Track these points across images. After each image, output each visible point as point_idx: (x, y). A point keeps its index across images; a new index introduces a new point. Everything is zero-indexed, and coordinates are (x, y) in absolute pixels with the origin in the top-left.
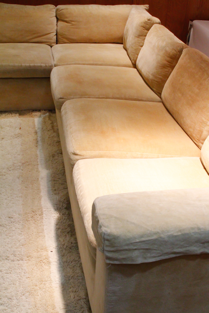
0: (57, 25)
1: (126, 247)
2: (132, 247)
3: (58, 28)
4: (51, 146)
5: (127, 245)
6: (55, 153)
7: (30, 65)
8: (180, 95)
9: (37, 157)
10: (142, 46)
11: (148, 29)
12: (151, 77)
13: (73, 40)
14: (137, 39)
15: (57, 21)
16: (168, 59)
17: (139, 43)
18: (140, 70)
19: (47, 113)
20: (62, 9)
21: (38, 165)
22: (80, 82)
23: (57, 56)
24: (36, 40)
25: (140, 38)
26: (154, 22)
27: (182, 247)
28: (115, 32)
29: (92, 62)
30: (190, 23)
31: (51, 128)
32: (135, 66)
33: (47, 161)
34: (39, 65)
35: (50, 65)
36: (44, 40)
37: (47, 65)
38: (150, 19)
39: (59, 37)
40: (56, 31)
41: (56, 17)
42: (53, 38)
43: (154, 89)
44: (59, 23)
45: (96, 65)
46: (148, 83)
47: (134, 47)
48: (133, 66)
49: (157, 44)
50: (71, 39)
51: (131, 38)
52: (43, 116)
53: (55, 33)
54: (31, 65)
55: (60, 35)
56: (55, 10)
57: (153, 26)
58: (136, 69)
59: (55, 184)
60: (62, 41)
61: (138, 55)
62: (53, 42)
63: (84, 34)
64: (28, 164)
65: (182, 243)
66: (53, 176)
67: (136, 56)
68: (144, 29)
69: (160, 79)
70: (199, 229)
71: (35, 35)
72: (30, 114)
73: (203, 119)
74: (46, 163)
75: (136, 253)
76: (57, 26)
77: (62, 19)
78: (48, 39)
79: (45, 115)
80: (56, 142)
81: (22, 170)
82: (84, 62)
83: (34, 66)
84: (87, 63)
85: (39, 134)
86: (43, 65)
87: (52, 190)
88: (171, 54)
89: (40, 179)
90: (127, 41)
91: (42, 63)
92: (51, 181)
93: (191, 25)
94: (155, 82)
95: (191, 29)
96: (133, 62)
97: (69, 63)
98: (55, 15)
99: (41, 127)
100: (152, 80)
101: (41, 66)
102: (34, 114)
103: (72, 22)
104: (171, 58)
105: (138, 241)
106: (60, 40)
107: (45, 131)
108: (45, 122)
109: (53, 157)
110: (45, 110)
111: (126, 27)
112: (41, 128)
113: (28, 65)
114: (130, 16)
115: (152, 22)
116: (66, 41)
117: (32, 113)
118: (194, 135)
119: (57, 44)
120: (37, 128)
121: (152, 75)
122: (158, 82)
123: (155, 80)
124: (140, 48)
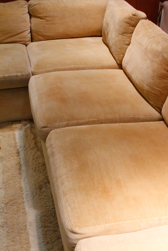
0: (30, 21)
3: (32, 25)
4: (36, 171)
6: (42, 183)
7: (4, 76)
9: (22, 191)
10: (129, 45)
11: (134, 26)
12: (146, 88)
14: (120, 36)
15: (30, 18)
17: (124, 41)
18: (129, 74)
19: (27, 124)
20: (35, 5)
21: (24, 202)
22: (63, 100)
23: (34, 60)
24: (9, 40)
25: (125, 36)
26: (141, 17)
28: (93, 25)
29: (73, 66)
30: (161, 3)
31: (35, 146)
32: (120, 66)
33: (34, 196)
34: (15, 74)
35: (27, 73)
37: (24, 74)
38: (136, 14)
39: (34, 34)
40: (30, 29)
41: (29, 13)
42: (28, 36)
43: (150, 102)
44: (33, 19)
45: (78, 69)
46: (142, 93)
47: (118, 46)
48: (119, 67)
49: (149, 47)
50: (47, 36)
51: (113, 36)
52: (24, 128)
53: (29, 31)
54: (6, 75)
55: (34, 32)
56: (27, 6)
57: (139, 22)
58: (122, 70)
59: (47, 232)
60: (37, 38)
61: (124, 55)
62: (28, 40)
63: (61, 29)
64: (11, 203)
66: (43, 220)
67: (122, 55)
68: (129, 25)
69: (159, 91)
71: (9, 35)
72: (10, 126)
74: (33, 199)
76: (31, 23)
77: (35, 15)
78: (22, 38)
79: (26, 127)
80: (42, 165)
81: (6, 213)
82: (64, 67)
83: (10, 77)
84: (68, 67)
85: (22, 155)
86: (19, 74)
87: (44, 242)
89: (28, 227)
90: (109, 37)
91: (17, 72)
92: (41, 227)
93: (161, 6)
94: (152, 94)
95: (162, 10)
96: (118, 62)
97: (48, 69)
98: (27, 11)
99: (22, 144)
100: (147, 91)
101: (17, 76)
102: (14, 126)
106: (34, 38)
107: (28, 150)
108: (27, 137)
109: (40, 189)
110: (25, 120)
111: (105, 20)
112: (23, 147)
114: (107, 8)
115: (138, 17)
116: (42, 38)
117: (12, 126)
119: (32, 41)
120: (19, 147)
121: (147, 85)
122: (155, 95)
123: (152, 93)
124: (126, 46)
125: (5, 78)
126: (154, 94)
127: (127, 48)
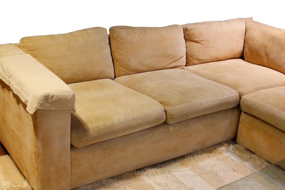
3: (188, 49)
20: (192, 29)
36: (179, 64)
44: (189, 43)
50: (201, 60)
76: (186, 47)
79: (231, 149)
98: (183, 36)
103: (202, 42)
106: (190, 62)
119: (186, 66)
120: (248, 166)
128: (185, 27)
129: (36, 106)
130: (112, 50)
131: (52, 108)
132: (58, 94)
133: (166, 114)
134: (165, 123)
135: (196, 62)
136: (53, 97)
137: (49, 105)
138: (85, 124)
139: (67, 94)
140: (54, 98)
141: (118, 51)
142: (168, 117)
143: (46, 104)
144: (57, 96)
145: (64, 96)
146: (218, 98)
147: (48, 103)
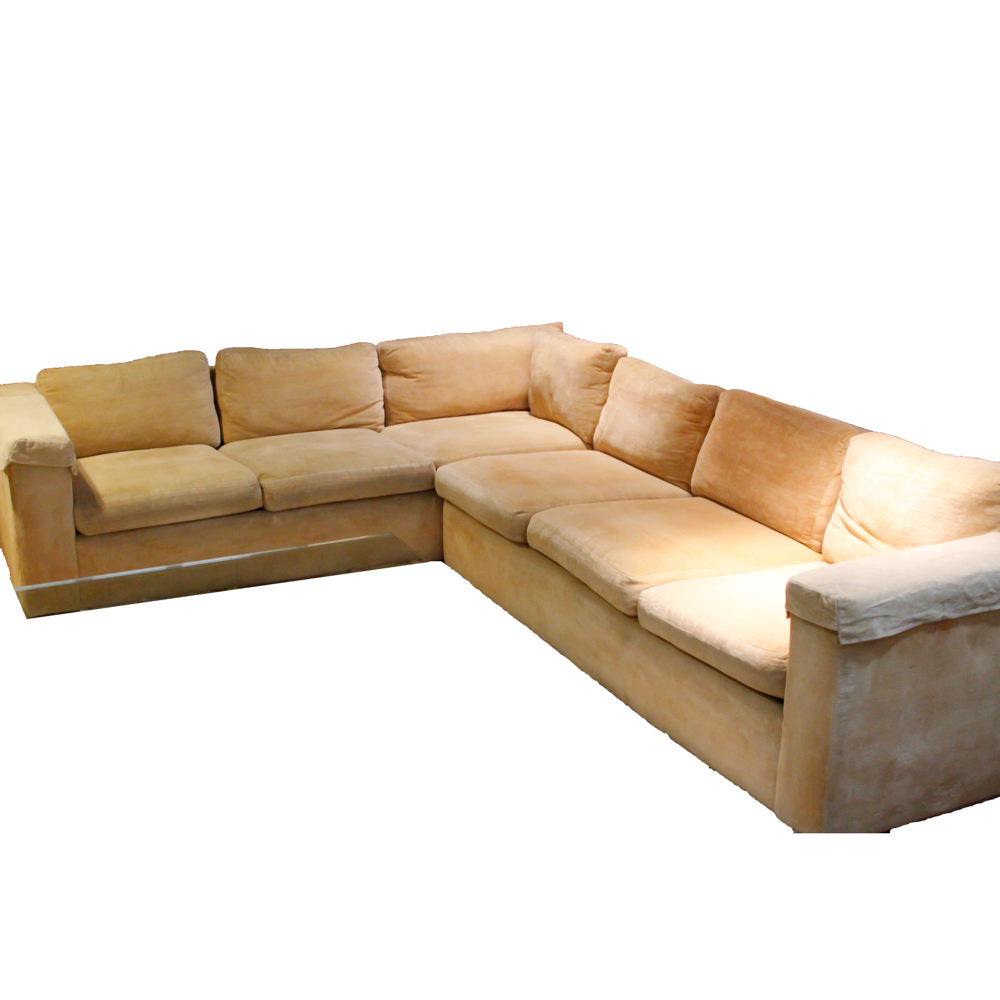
0: (383, 383)
1: (865, 615)
2: (871, 614)
3: (388, 391)
5: (867, 611)
8: (747, 470)
10: (603, 404)
11: (611, 370)
12: (657, 455)
13: (424, 413)
14: (585, 392)
15: (383, 377)
16: (690, 416)
17: (592, 399)
18: (616, 449)
20: (393, 352)
24: (346, 422)
27: (921, 610)
32: (590, 444)
35: (428, 463)
36: (364, 420)
37: (423, 464)
38: (611, 349)
39: (393, 410)
40: (382, 399)
41: (380, 367)
43: (669, 477)
44: (389, 379)
46: (649, 469)
48: (586, 445)
50: (419, 412)
51: (568, 393)
53: (382, 403)
55: (393, 406)
56: (375, 353)
60: (399, 418)
61: (596, 423)
62: (380, 422)
63: (447, 398)
65: (921, 604)
68: (600, 369)
69: (681, 454)
70: (936, 583)
71: (346, 411)
73: (811, 497)
75: (876, 623)
76: (384, 387)
77: (395, 371)
86: (415, 465)
88: (695, 405)
90: (556, 399)
91: (412, 462)
94: (669, 463)
96: (586, 438)
98: (377, 364)
100: (660, 461)
101: (412, 469)
103: (419, 376)
104: (696, 412)
105: (876, 604)
106: (394, 417)
113: (385, 468)
115: (615, 354)
118: (799, 530)
119: (386, 425)
121: (659, 451)
122: (676, 462)
123: (669, 460)
124: (599, 408)
125: (391, 471)
126: (672, 461)
127: (600, 411)
128: (379, 347)
129: (7, 457)
130: (218, 392)
131: (33, 462)
132: (41, 440)
133: (263, 492)
134: (262, 509)
135: (407, 416)
136: (32, 444)
137: (27, 457)
138: (99, 496)
139: (56, 442)
140: (35, 447)
141: (228, 394)
142: (267, 497)
143: (22, 455)
144: (39, 444)
145: (51, 443)
146: (376, 468)
147: (26, 453)
